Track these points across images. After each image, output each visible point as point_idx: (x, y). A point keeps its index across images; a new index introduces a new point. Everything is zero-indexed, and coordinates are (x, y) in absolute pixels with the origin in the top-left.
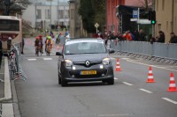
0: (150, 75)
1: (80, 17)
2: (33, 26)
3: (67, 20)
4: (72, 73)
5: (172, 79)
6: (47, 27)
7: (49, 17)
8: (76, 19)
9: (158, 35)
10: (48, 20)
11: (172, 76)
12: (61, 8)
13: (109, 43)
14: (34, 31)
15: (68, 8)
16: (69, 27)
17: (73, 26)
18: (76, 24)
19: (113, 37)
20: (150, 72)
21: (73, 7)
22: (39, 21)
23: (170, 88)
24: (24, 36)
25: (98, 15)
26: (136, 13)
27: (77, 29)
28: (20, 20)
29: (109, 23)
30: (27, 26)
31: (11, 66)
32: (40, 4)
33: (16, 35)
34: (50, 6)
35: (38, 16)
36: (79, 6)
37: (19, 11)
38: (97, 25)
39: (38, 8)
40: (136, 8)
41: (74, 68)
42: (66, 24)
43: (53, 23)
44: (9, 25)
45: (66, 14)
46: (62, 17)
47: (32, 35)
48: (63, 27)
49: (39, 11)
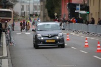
0: (86, 43)
1: (46, 10)
2: (19, 14)
3: (39, 11)
4: (41, 41)
5: (99, 45)
6: (27, 15)
7: (29, 9)
8: (44, 11)
9: (91, 20)
10: (28, 11)
11: (99, 43)
12: (35, 4)
13: (63, 25)
14: (20, 17)
15: (39, 4)
16: (40, 15)
17: (42, 15)
18: (44, 13)
19: (65, 21)
20: (86, 41)
21: (42, 4)
22: (23, 12)
23: (98, 50)
24: (14, 20)
25: (57, 9)
26: (78, 7)
27: (44, 16)
28: (12, 11)
29: (63, 13)
30: (16, 14)
31: (7, 37)
32: (24, 2)
33: (10, 20)
34: (29, 3)
35: (22, 9)
36: (45, 3)
37: (11, 6)
38: (56, 14)
39: (22, 4)
40: (78, 5)
41: (42, 38)
42: (38, 14)
43: (31, 13)
44: (6, 14)
45: (38, 8)
46: (36, 10)
47: (19, 20)
48: (36, 15)
49: (23, 6)
